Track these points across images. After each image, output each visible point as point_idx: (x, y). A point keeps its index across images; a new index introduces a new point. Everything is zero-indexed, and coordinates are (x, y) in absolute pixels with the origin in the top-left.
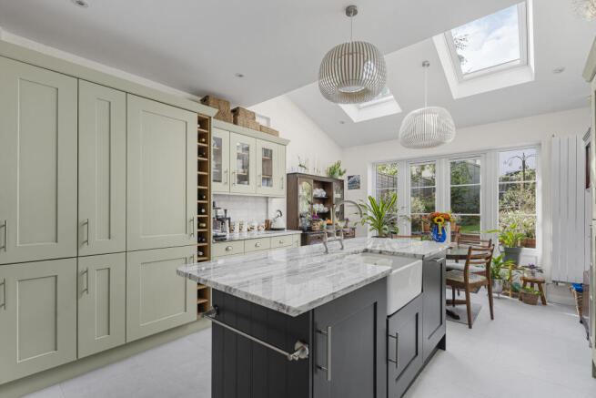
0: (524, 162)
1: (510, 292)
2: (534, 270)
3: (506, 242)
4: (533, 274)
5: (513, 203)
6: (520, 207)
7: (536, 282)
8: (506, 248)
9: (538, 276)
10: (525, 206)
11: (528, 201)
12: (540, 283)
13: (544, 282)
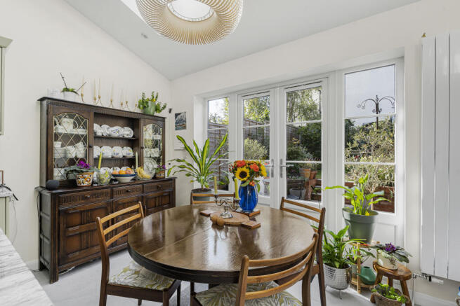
0: (377, 105)
1: (357, 283)
2: (395, 257)
3: (353, 202)
4: (392, 261)
5: (364, 146)
6: (372, 152)
7: (398, 278)
8: (352, 216)
9: (401, 266)
10: (379, 150)
11: (383, 145)
12: (404, 280)
13: (409, 277)
